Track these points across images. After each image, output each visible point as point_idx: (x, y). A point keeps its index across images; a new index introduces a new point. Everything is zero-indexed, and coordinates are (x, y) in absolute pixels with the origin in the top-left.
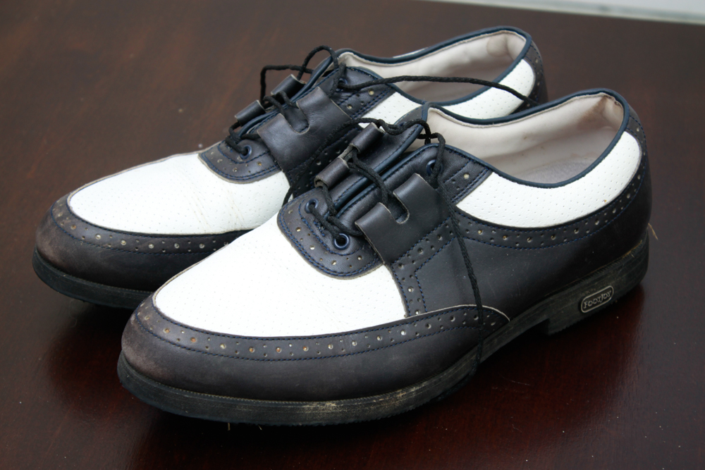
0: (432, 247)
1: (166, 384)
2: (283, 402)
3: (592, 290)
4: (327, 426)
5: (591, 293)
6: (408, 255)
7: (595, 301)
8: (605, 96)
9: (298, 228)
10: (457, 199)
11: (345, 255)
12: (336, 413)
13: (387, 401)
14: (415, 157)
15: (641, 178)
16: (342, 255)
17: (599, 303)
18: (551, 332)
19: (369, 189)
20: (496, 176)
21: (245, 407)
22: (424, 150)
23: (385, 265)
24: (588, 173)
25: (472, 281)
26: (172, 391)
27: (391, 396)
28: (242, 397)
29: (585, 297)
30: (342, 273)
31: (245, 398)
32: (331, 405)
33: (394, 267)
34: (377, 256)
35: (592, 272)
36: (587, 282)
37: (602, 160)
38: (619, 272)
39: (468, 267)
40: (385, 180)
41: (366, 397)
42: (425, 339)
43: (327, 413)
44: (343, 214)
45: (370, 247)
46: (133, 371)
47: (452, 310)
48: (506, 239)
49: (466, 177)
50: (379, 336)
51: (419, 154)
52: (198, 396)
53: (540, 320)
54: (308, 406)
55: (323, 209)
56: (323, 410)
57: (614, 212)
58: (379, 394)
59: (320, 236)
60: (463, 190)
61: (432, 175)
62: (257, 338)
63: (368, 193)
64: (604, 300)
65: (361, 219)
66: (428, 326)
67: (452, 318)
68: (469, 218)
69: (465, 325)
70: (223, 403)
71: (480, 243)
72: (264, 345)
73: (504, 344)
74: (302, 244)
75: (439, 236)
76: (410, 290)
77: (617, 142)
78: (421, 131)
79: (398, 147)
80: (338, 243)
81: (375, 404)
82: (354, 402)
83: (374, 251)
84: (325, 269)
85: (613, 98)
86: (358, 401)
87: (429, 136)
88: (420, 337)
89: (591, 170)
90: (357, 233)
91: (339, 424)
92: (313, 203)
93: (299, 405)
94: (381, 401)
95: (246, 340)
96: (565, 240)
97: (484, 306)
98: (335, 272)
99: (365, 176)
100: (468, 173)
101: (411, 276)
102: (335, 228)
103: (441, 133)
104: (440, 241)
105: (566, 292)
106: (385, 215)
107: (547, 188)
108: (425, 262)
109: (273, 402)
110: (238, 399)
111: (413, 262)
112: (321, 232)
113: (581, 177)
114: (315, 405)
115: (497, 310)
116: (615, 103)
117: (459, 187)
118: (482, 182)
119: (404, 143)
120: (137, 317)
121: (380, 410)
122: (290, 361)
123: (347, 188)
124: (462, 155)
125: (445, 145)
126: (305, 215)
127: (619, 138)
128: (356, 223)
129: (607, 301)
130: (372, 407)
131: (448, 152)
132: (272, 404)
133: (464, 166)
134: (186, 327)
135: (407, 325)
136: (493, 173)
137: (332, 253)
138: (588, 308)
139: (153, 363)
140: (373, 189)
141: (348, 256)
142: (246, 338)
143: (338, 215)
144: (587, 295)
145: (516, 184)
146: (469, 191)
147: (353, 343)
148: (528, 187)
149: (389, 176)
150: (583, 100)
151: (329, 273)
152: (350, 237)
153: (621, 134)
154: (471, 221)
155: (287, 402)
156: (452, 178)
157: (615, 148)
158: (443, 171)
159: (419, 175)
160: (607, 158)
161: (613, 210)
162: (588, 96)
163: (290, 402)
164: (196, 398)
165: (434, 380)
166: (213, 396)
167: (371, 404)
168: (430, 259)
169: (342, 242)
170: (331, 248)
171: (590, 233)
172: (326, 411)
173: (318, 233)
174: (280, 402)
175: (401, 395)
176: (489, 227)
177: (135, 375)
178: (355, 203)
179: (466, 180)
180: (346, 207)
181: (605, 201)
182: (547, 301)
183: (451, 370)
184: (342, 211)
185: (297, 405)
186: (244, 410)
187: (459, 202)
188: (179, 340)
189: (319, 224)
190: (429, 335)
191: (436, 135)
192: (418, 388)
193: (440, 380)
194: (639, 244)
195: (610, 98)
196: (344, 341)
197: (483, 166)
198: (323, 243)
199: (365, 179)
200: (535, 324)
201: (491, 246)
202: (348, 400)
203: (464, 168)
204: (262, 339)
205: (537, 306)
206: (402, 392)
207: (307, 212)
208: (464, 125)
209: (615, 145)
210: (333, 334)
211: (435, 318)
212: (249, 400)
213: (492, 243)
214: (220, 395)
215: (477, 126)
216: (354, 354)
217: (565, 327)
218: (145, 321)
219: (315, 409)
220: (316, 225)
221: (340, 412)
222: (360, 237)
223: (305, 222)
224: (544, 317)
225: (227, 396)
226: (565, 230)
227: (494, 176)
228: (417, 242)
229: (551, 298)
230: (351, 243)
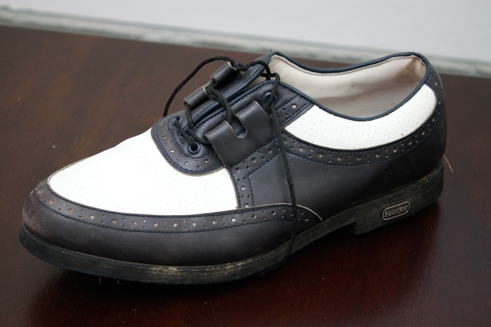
0: (263, 158)
1: (49, 242)
2: (137, 264)
3: (392, 203)
4: (169, 285)
5: (391, 206)
6: (244, 162)
7: (394, 212)
8: (415, 58)
9: (165, 136)
10: (286, 123)
11: (195, 158)
12: (177, 276)
13: (217, 271)
14: (256, 89)
15: (435, 121)
16: (193, 158)
17: (398, 214)
18: (358, 233)
19: (219, 110)
20: (318, 108)
21: (106, 264)
22: (263, 85)
23: (225, 168)
24: (391, 112)
25: (289, 185)
26: (53, 248)
27: (222, 267)
28: (105, 257)
29: (386, 208)
30: (191, 171)
31: (108, 258)
32: (174, 269)
33: (232, 171)
34: (220, 161)
35: (393, 190)
36: (388, 197)
37: (404, 104)
38: (415, 192)
39: (287, 175)
40: (232, 104)
41: (202, 265)
42: (250, 226)
43: (170, 275)
44: (198, 127)
45: (215, 154)
46: (27, 231)
47: (274, 206)
48: (321, 156)
49: (294, 107)
50: (214, 220)
51: (259, 87)
52: (71, 253)
53: (348, 222)
54: (155, 268)
55: (184, 124)
56: (167, 272)
57: (410, 144)
58: (212, 265)
59: (180, 143)
60: (290, 117)
61: (267, 103)
62: (119, 214)
63: (218, 114)
64: (402, 212)
65: (209, 132)
66: (253, 216)
67: (274, 213)
68: (294, 138)
69: (283, 219)
70: (90, 260)
71: (300, 158)
72: (124, 219)
73: (318, 237)
74: (165, 147)
75: (269, 149)
76: (243, 189)
77: (417, 91)
78: (263, 70)
79: (245, 81)
80: (192, 149)
81: (207, 272)
82: (191, 269)
83: (218, 158)
84: (179, 168)
85: (421, 59)
86: (194, 269)
87: (268, 75)
88: (246, 224)
89: (394, 110)
90: (206, 142)
91: (179, 284)
92: (178, 118)
93: (148, 267)
94: (213, 270)
95: (111, 214)
96: (368, 162)
97: (297, 205)
98: (186, 170)
99: (218, 101)
100: (295, 104)
101: (244, 178)
102: (191, 137)
103: (278, 73)
104: (270, 154)
105: (371, 203)
106: (228, 130)
107: (357, 121)
108: (257, 169)
109: (129, 263)
110: (102, 258)
111: (247, 167)
112: (181, 140)
113: (385, 115)
114: (160, 268)
115: (310, 210)
116: (422, 63)
117: (287, 114)
118: (305, 112)
119: (249, 78)
120: (34, 192)
121: (212, 277)
122: (143, 233)
123: (204, 108)
124: (292, 90)
125: (279, 82)
126: (171, 127)
127: (420, 89)
128: (205, 135)
129: (405, 213)
130: (205, 274)
131: (282, 87)
132: (127, 264)
133: (293, 99)
134: (67, 201)
135: (237, 215)
136: (315, 106)
137: (186, 156)
138: (388, 217)
139: (39, 225)
140: (222, 111)
141: (198, 159)
142: (111, 212)
143: (194, 128)
144: (387, 207)
145: (332, 115)
146: (295, 118)
147: (194, 224)
148: (342, 119)
149: (236, 102)
150: (399, 60)
151: (182, 171)
152: (201, 145)
153: (422, 86)
154: (295, 141)
155: (139, 264)
156: (283, 107)
157: (415, 96)
158: (277, 101)
159: (257, 103)
160: (407, 103)
161: (409, 143)
162: (402, 57)
163: (142, 264)
164: (70, 254)
165: (258, 259)
166: (83, 254)
167: (204, 271)
168: (260, 166)
169: (194, 148)
170: (186, 152)
171: (389, 158)
172: (168, 274)
173: (178, 141)
174: (134, 263)
175: (229, 267)
176: (309, 146)
177: (28, 234)
178: (207, 120)
179: (293, 109)
180: (200, 123)
181: (403, 135)
182: (355, 208)
183: (272, 253)
184: (197, 125)
185: (146, 266)
186: (106, 266)
187: (287, 125)
188: (60, 209)
189: (180, 134)
190: (254, 223)
191: (274, 75)
192: (244, 263)
193: (263, 259)
194: (434, 173)
195: (418, 60)
196: (186, 222)
197: (308, 99)
198: (180, 148)
199: (217, 103)
200: (344, 225)
201: (309, 161)
202: (187, 267)
203: (293, 101)
204: (124, 214)
205: (346, 211)
206: (230, 265)
207: (173, 125)
208: (305, 72)
209: (415, 94)
210: (179, 216)
211: (260, 211)
212: (110, 260)
213: (310, 158)
214: (88, 254)
215: (315, 73)
216: (193, 232)
217: (369, 230)
218: (39, 194)
219: (161, 271)
220: (178, 134)
221: (180, 275)
222: (208, 145)
223: (170, 132)
224: (352, 220)
225: (94, 255)
226: (369, 154)
227: (315, 108)
228: (252, 153)
229: (358, 206)
230: (201, 149)
